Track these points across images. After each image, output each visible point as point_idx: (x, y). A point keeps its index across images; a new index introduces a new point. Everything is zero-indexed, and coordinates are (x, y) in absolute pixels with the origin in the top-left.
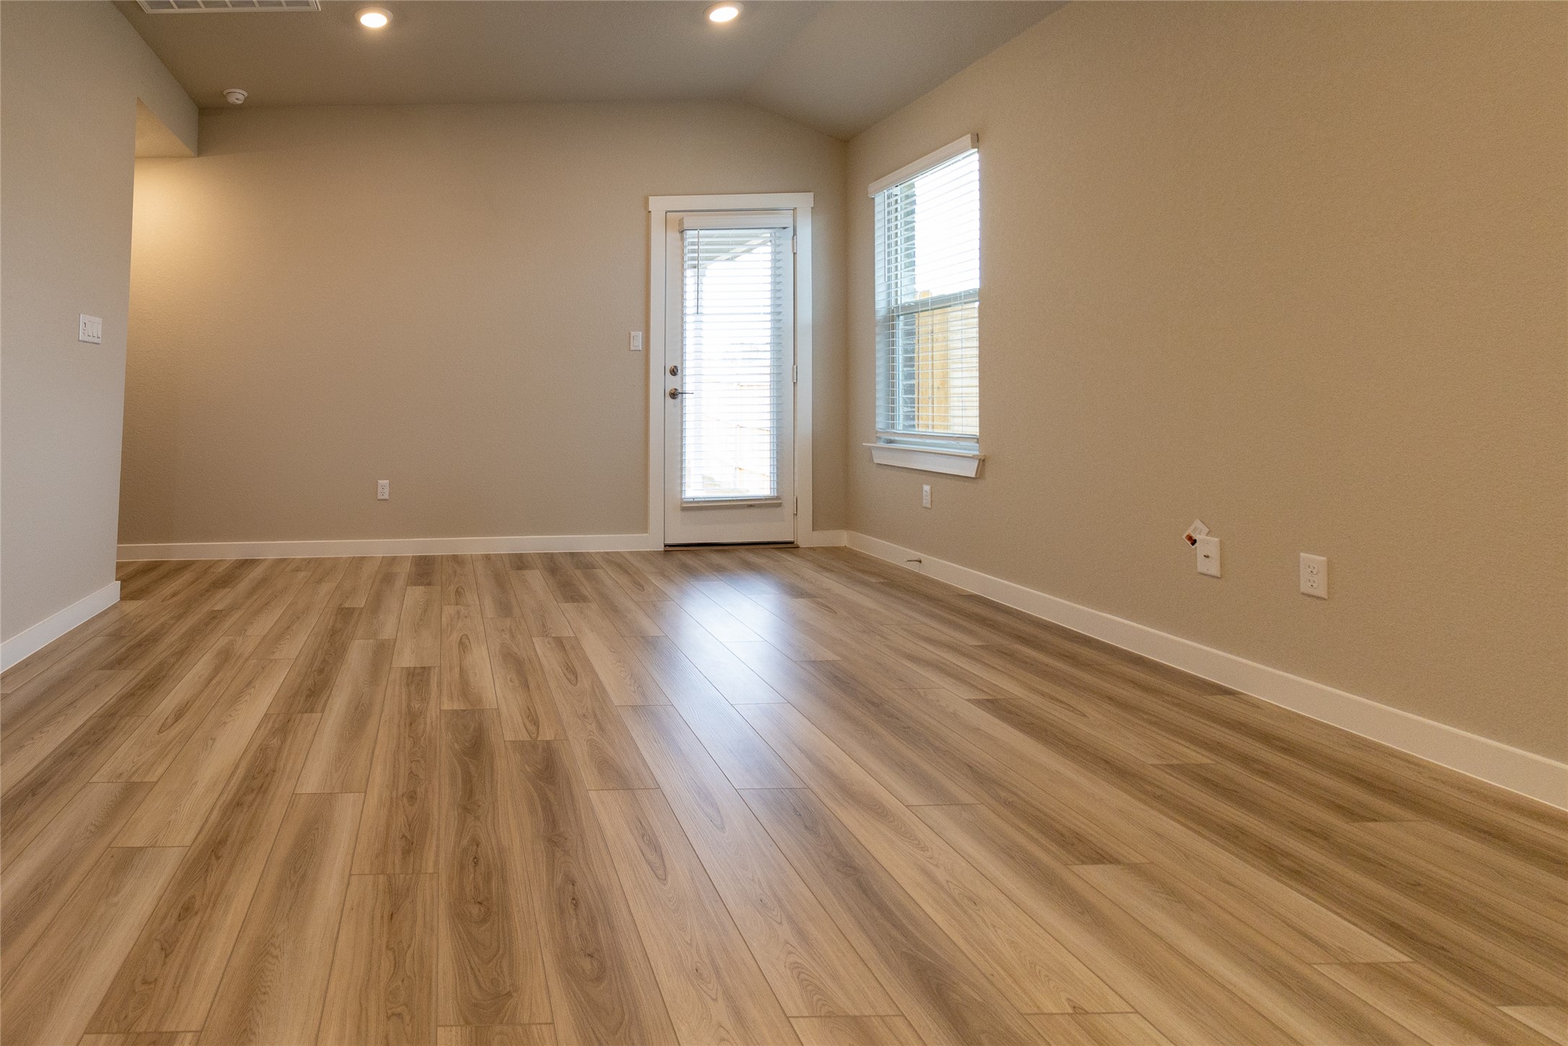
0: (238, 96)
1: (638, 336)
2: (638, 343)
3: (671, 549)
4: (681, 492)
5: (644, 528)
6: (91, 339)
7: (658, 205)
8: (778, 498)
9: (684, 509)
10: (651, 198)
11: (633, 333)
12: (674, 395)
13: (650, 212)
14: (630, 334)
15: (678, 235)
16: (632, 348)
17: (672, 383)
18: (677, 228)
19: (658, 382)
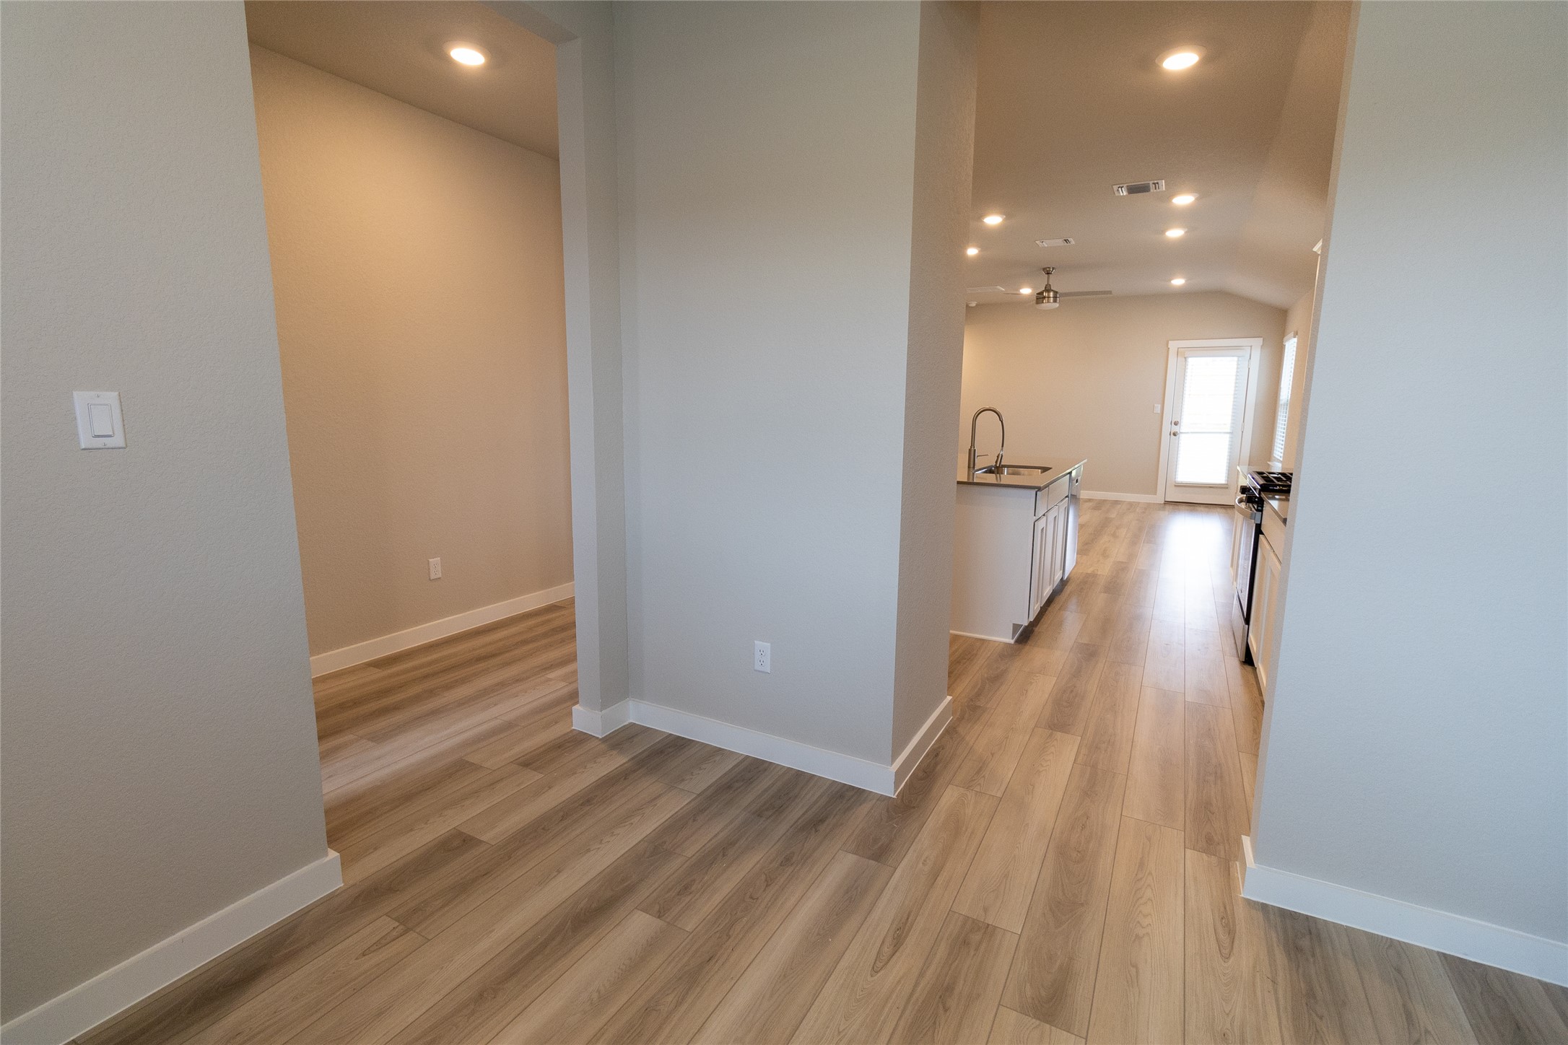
1: (1158, 407)
2: (1158, 409)
3: (1167, 503)
4: (1175, 478)
5: (1155, 494)
7: (1173, 345)
8: (1227, 484)
10: (1170, 342)
11: (1156, 405)
12: (1175, 434)
13: (1169, 347)
14: (1154, 405)
15: (1184, 359)
16: (1155, 412)
17: (1175, 429)
18: (1183, 355)
19: (1167, 428)
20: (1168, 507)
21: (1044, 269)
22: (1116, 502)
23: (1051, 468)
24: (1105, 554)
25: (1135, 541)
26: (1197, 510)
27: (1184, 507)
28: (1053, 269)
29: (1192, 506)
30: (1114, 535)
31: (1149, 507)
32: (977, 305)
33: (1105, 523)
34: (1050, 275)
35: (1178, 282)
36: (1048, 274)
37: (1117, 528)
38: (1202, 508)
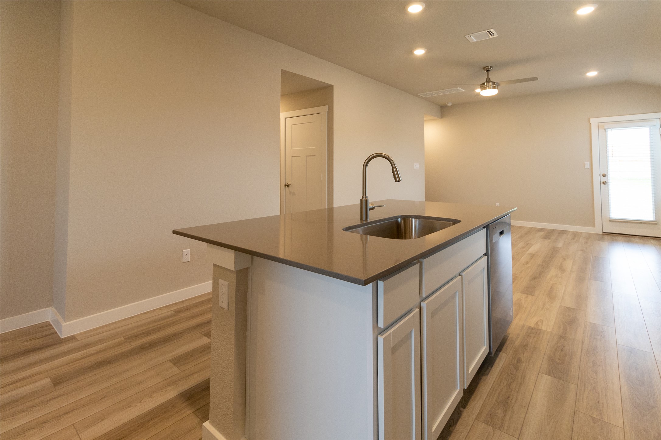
0: (450, 104)
2: (588, 165)
3: (605, 233)
4: (609, 216)
5: (594, 225)
6: (417, 168)
7: (594, 121)
8: (656, 221)
9: (610, 221)
10: (591, 118)
11: (585, 163)
12: (604, 183)
13: (591, 123)
14: (584, 163)
15: (604, 130)
16: (585, 168)
17: (603, 179)
18: (603, 128)
19: (597, 179)
20: (606, 237)
21: (484, 68)
22: (563, 232)
23: (460, 221)
24: (551, 295)
25: (581, 279)
26: (633, 242)
27: (620, 238)
28: (491, 67)
29: (628, 237)
30: (561, 268)
31: (589, 237)
32: (452, 105)
33: (553, 253)
34: (489, 72)
35: (592, 74)
36: (487, 71)
37: (564, 259)
38: (636, 239)
